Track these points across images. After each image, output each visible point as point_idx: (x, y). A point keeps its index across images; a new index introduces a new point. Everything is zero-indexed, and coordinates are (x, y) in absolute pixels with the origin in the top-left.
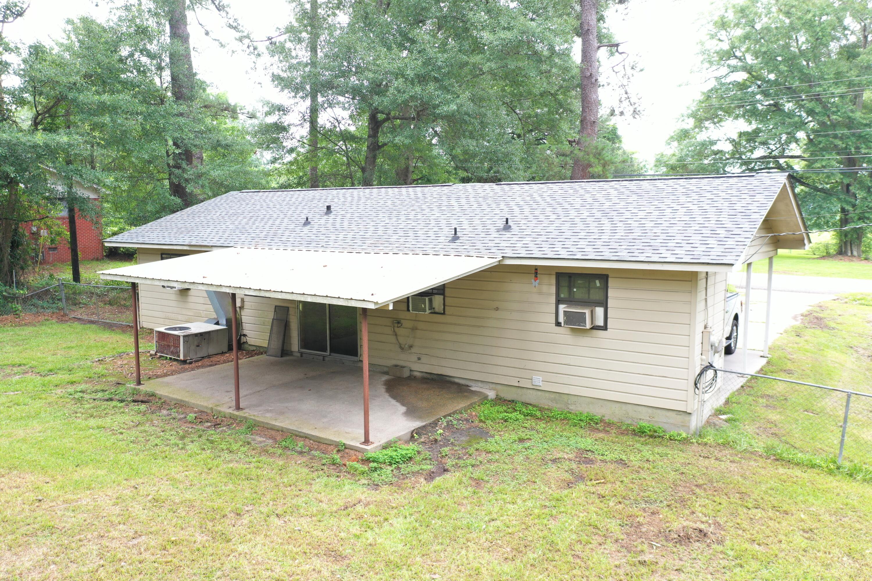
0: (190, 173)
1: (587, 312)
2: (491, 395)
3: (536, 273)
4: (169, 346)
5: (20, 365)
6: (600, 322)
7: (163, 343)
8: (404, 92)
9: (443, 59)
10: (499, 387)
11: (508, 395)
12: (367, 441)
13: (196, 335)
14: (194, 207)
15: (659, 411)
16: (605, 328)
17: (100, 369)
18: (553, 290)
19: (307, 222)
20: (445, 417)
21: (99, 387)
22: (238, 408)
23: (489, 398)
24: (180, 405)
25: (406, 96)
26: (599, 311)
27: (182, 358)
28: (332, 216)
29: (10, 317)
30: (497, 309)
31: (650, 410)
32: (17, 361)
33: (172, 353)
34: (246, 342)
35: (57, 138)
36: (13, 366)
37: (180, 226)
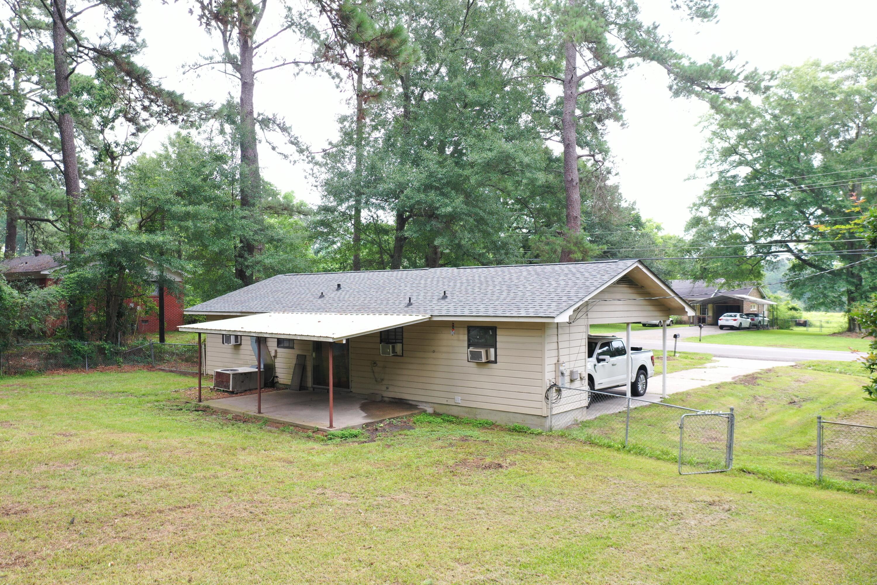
0: (250, 260)
1: (483, 351)
2: (430, 410)
3: (453, 326)
4: (223, 382)
5: (123, 392)
6: (493, 359)
7: (219, 380)
8: (412, 198)
9: (443, 173)
10: (436, 405)
11: (440, 410)
12: (331, 426)
13: (242, 374)
14: (250, 286)
15: (527, 416)
16: (495, 362)
17: (176, 395)
18: (466, 338)
19: (322, 296)
20: (389, 419)
21: (174, 404)
22: (259, 412)
23: (428, 412)
24: (225, 412)
25: (413, 201)
26: (492, 350)
27: (231, 389)
28: (340, 291)
29: (114, 367)
30: (434, 352)
31: (522, 416)
32: (121, 390)
33: (225, 387)
34: (278, 382)
35: (156, 238)
36: (119, 392)
37: (237, 299)
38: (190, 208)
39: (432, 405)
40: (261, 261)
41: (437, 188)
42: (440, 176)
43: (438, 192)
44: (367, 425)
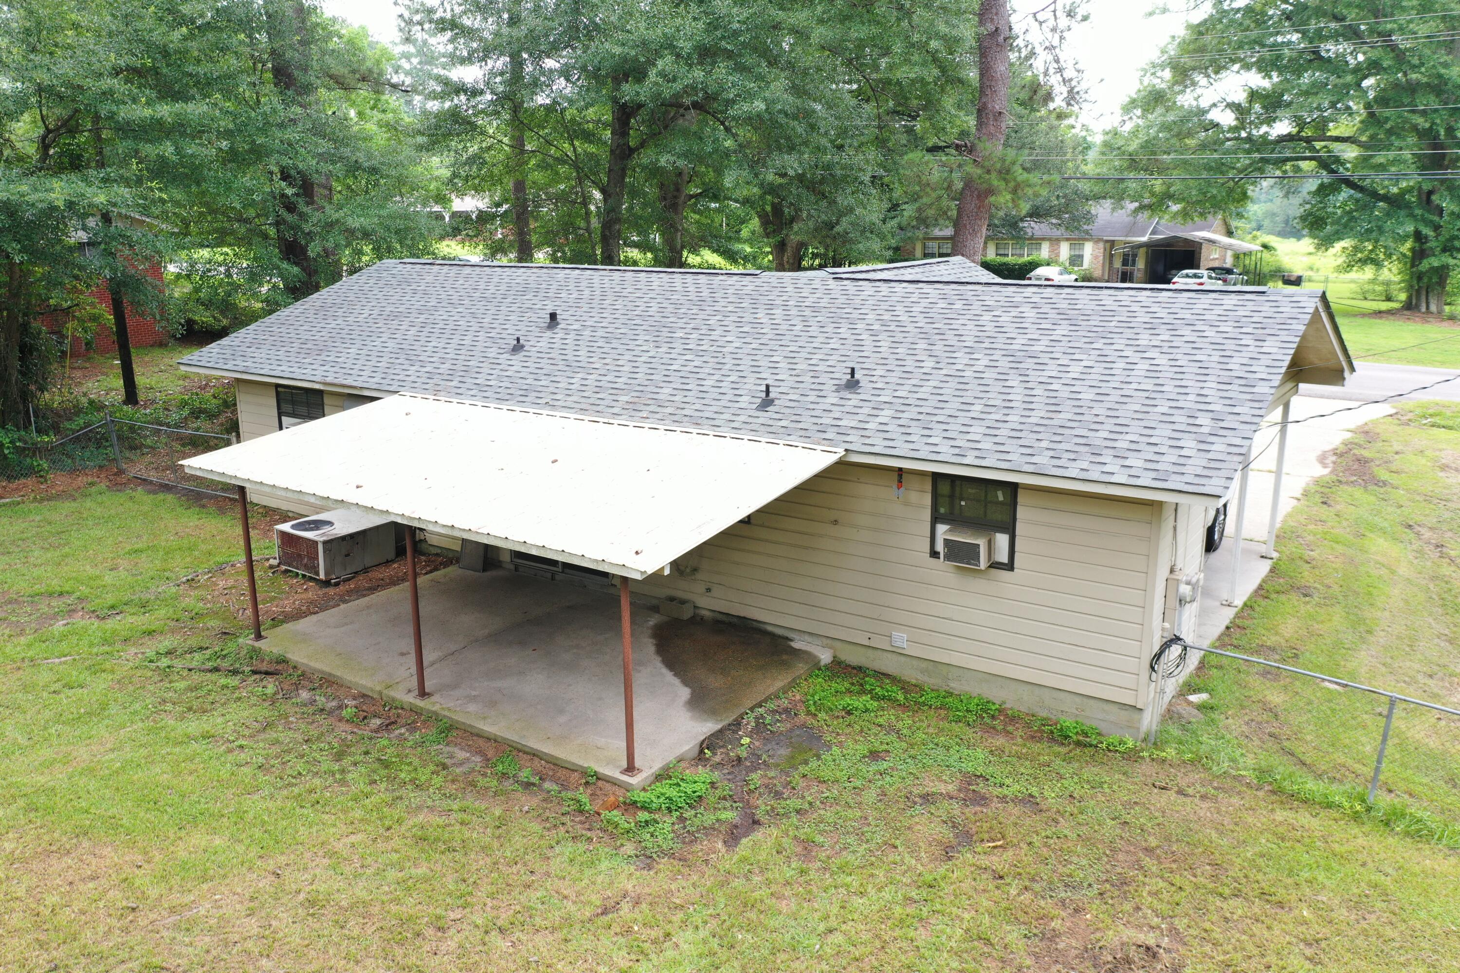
0: (314, 219)
1: (982, 542)
2: (825, 657)
3: (900, 476)
4: (299, 555)
5: (61, 594)
6: (1003, 557)
7: (289, 550)
8: (674, 80)
10: (838, 644)
11: (853, 657)
12: (630, 768)
13: (343, 538)
14: (324, 292)
15: (1092, 702)
16: (1010, 566)
17: (191, 601)
18: (928, 499)
19: (518, 347)
20: (752, 709)
21: (193, 642)
22: (423, 693)
23: (822, 663)
24: (328, 681)
25: (678, 86)
26: (1002, 540)
27: (322, 576)
28: (559, 333)
29: (30, 481)
30: (835, 522)
31: (1078, 699)
32: (55, 584)
33: (306, 567)
34: (425, 540)
36: (51, 595)
38: (165, 111)
39: (829, 642)
40: (337, 221)
41: (729, 55)
42: (735, 26)
43: (731, 63)
44: (709, 744)
